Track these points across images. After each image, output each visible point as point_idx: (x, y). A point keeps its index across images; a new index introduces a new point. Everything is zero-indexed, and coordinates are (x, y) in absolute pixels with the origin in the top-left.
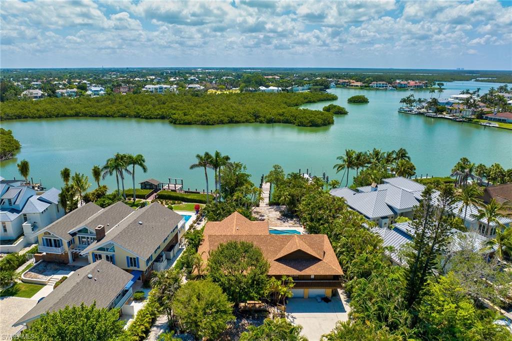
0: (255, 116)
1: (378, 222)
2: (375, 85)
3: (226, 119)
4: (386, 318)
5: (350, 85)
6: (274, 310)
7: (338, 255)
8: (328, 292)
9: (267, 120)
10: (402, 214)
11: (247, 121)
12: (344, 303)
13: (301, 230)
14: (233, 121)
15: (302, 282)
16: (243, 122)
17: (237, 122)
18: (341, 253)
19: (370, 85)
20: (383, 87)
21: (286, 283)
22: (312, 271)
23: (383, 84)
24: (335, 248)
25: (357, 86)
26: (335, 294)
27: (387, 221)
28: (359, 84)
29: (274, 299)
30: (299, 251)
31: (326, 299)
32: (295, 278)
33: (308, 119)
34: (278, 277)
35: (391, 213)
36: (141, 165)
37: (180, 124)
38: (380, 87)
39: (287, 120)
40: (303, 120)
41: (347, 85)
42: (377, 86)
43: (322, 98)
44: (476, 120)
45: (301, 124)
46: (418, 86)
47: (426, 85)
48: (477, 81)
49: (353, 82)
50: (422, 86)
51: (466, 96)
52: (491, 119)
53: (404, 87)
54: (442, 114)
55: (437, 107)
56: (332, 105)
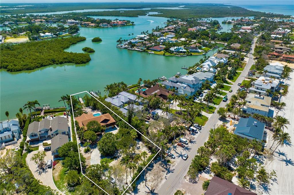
0: (53, 61)
1: (120, 107)
2: (102, 25)
3: (39, 65)
4: (126, 127)
5: (89, 26)
6: (103, 133)
7: (113, 118)
8: (113, 126)
9: (60, 62)
10: (125, 103)
11: (50, 64)
12: (117, 128)
13: (100, 113)
14: (42, 66)
15: (107, 126)
16: (48, 65)
17: (45, 66)
18: (114, 117)
19: (99, 25)
20: (106, 26)
21: (104, 127)
22: (109, 123)
23: (106, 24)
24: (112, 116)
26: (114, 126)
27: (122, 106)
28: (93, 25)
29: (102, 131)
30: (105, 119)
31: (113, 128)
32: (106, 125)
33: (80, 60)
34: (102, 126)
35: (123, 103)
36: (37, 103)
37: (14, 71)
39: (70, 61)
40: (78, 61)
41: (87, 26)
42: (103, 26)
43: (79, 40)
44: (147, 50)
45: (77, 63)
46: (123, 24)
47: (126, 23)
48: (149, 15)
49: (90, 24)
50: (125, 24)
51: (143, 36)
52: (151, 50)
53: (116, 25)
54: (134, 48)
55: (132, 45)
56: (87, 48)
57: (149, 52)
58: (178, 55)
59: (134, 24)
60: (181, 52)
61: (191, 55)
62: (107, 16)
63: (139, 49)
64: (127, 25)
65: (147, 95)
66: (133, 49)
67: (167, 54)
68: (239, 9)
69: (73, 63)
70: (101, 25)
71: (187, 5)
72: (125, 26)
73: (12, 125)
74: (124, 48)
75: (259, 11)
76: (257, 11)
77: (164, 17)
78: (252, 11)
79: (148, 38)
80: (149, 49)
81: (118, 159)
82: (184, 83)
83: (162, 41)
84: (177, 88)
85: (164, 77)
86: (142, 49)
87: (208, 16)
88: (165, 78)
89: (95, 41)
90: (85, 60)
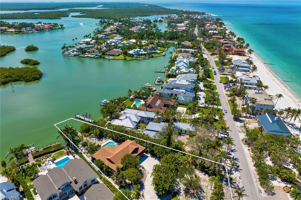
5: (7, 32)
10: (139, 123)
12: (146, 155)
13: (110, 141)
20: (30, 31)
22: (139, 152)
23: (30, 29)
25: (12, 32)
28: (13, 30)
31: (142, 156)
33: (30, 77)
35: (136, 124)
38: (28, 31)
39: (16, 79)
40: (28, 78)
41: (4, 31)
42: (26, 31)
43: (7, 51)
44: (103, 56)
45: (28, 81)
46: (50, 28)
47: (54, 26)
48: (72, 16)
49: (8, 29)
50: (53, 28)
51: (88, 40)
52: (108, 55)
53: (43, 30)
54: (86, 54)
55: (83, 51)
56: (27, 59)
57: (107, 57)
58: (140, 58)
59: (63, 27)
60: (142, 54)
61: (153, 57)
62: (22, 19)
63: (92, 55)
64: (56, 29)
65: (152, 108)
66: (86, 56)
67: (128, 58)
68: (157, 7)
69: (21, 81)
70: (23, 29)
71: (105, 5)
72: (54, 29)
73: (7, 191)
74: (74, 56)
75: (177, 9)
76: (174, 9)
77: (91, 18)
78: (170, 9)
79: (94, 42)
80: (105, 54)
81: (181, 194)
82: (180, 88)
83: (113, 44)
84: (176, 95)
85: (148, 85)
86: (97, 55)
87: (135, 15)
88: (150, 85)
89: (31, 51)
90: (37, 75)
